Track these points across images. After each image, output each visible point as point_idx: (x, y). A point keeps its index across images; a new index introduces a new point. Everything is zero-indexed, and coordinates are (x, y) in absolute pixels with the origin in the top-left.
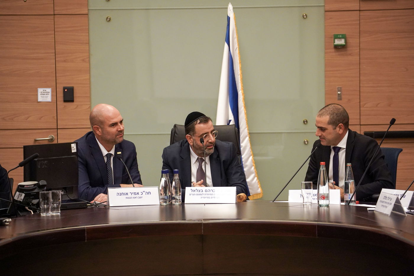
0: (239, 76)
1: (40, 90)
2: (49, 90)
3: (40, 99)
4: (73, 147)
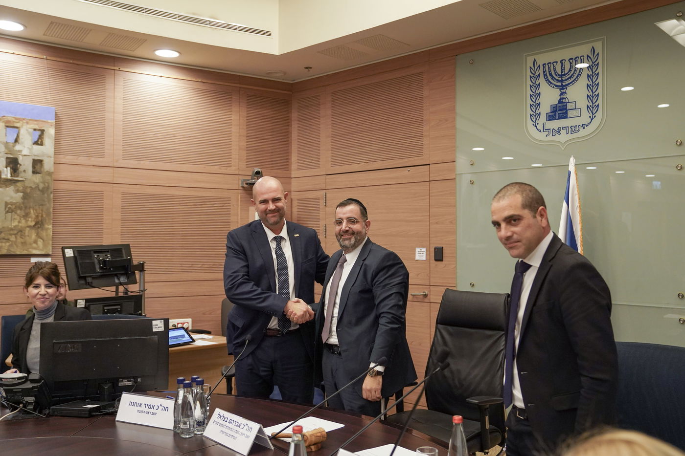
0: (579, 238)
1: (418, 250)
2: (424, 250)
3: (417, 258)
4: (157, 325)
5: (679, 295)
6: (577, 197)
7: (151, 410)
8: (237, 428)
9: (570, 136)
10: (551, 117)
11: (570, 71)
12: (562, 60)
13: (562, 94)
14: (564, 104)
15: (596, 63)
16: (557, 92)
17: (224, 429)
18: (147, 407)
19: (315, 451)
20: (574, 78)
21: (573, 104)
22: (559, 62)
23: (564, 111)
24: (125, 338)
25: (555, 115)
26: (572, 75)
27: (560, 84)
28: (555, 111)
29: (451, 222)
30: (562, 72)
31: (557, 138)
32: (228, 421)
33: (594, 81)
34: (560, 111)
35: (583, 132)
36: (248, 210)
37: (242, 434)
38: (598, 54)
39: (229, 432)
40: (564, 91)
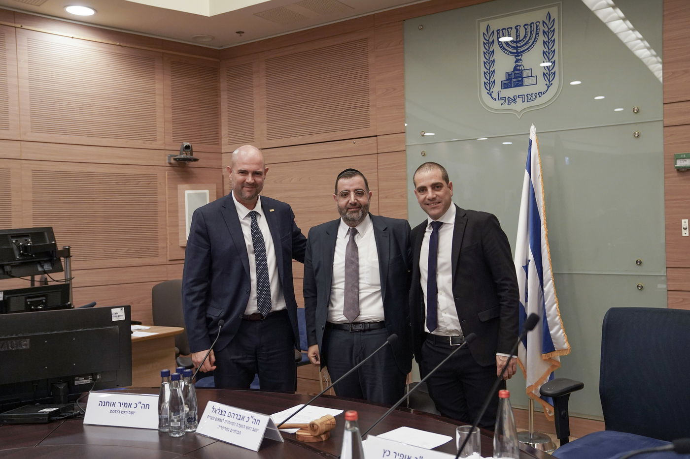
4: (117, 314)
5: (637, 262)
6: (538, 166)
7: (128, 409)
8: (241, 422)
9: (526, 105)
10: (506, 85)
11: (525, 37)
12: (517, 26)
13: (517, 61)
14: (520, 72)
15: (552, 29)
16: (512, 59)
17: (222, 424)
18: (122, 406)
19: (326, 441)
20: (530, 44)
21: (529, 72)
22: (514, 28)
23: (520, 79)
24: (81, 330)
25: (511, 82)
26: (528, 41)
27: (515, 51)
28: (510, 79)
29: (402, 196)
30: (517, 38)
31: (513, 106)
32: (227, 414)
33: (550, 48)
34: (515, 79)
35: (539, 101)
36: (176, 189)
37: (248, 428)
38: (554, 20)
39: (230, 426)
40: (520, 58)
